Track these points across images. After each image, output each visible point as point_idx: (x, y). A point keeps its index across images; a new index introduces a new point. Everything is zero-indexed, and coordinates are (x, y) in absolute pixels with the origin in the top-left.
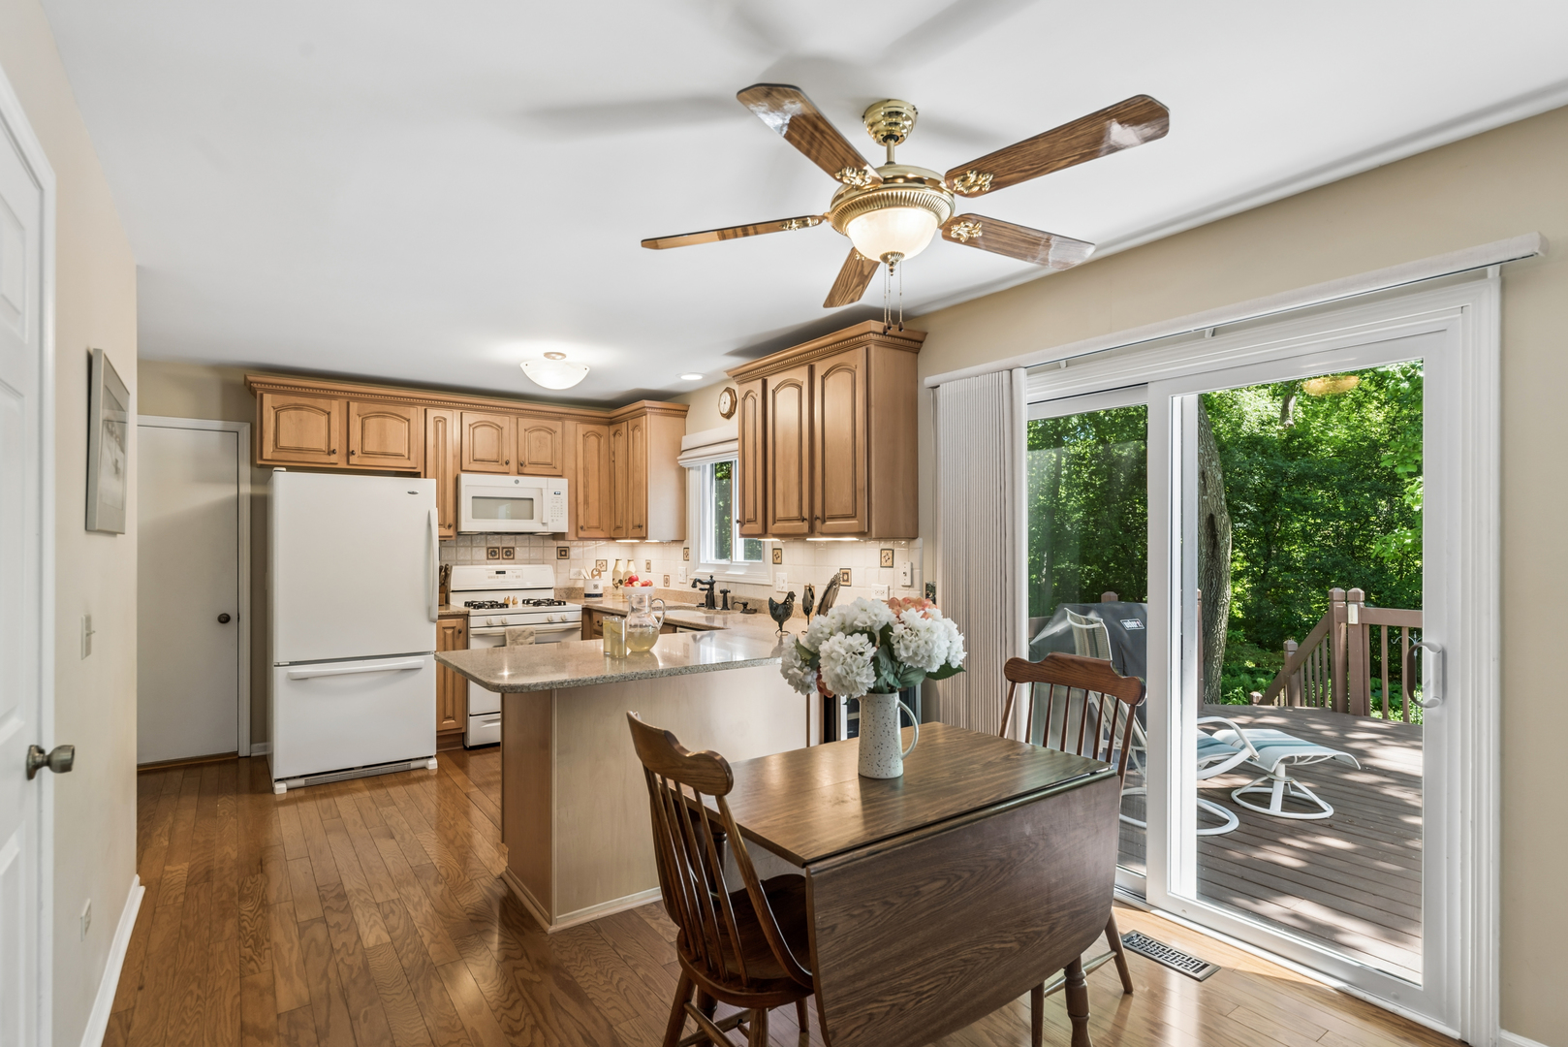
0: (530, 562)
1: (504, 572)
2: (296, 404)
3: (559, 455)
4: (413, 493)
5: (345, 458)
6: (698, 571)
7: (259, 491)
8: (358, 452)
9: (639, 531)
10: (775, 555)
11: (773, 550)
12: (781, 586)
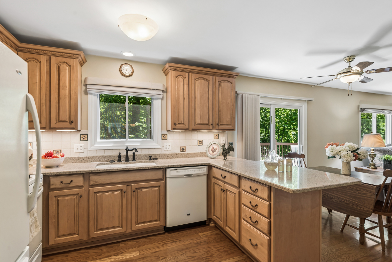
10: (162, 136)
11: (162, 134)
12: (167, 148)
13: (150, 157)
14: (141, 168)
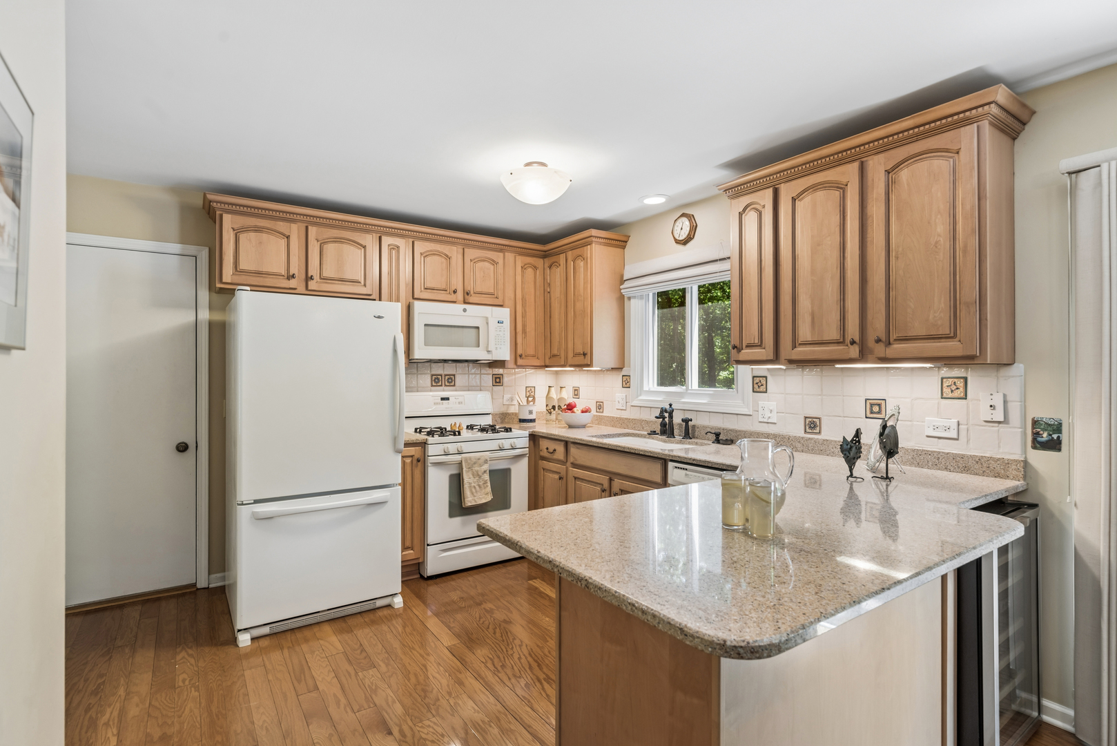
0: (469, 388)
1: (448, 399)
2: (256, 226)
3: (500, 286)
4: (379, 317)
5: (304, 284)
6: (640, 398)
7: (218, 317)
8: (316, 277)
9: (583, 360)
10: (755, 382)
11: (754, 377)
12: (766, 416)
13: (717, 435)
14: (624, 448)
